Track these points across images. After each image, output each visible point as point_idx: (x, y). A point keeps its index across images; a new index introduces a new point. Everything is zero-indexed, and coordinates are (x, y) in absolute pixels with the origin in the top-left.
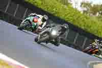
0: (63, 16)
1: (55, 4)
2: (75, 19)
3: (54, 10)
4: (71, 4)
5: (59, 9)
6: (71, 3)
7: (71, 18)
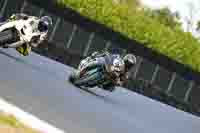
0: (165, 47)
1: (148, 23)
2: (188, 53)
3: (147, 35)
4: (180, 24)
5: (156, 33)
6: (179, 21)
7: (179, 51)
